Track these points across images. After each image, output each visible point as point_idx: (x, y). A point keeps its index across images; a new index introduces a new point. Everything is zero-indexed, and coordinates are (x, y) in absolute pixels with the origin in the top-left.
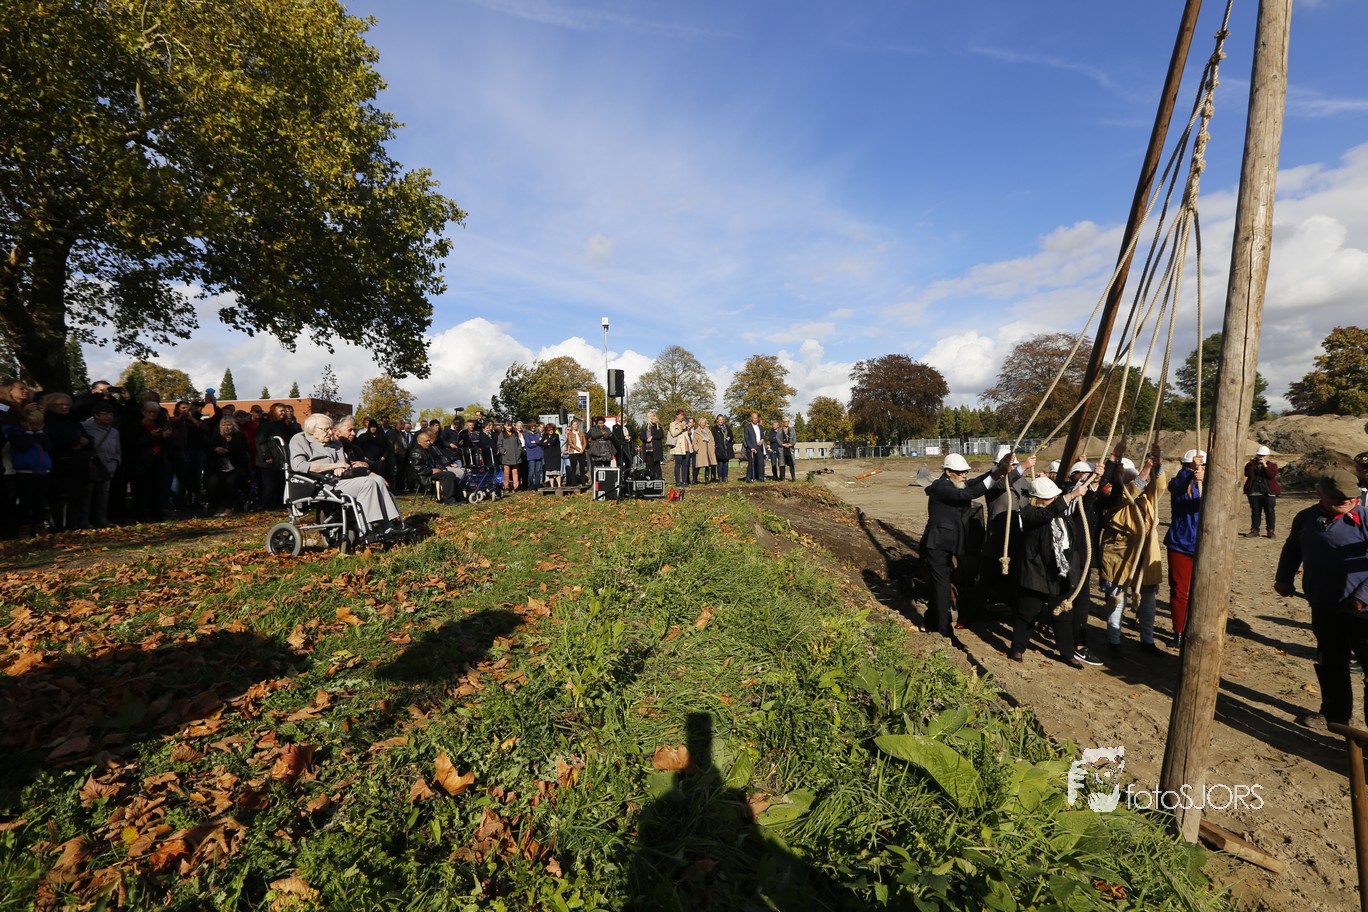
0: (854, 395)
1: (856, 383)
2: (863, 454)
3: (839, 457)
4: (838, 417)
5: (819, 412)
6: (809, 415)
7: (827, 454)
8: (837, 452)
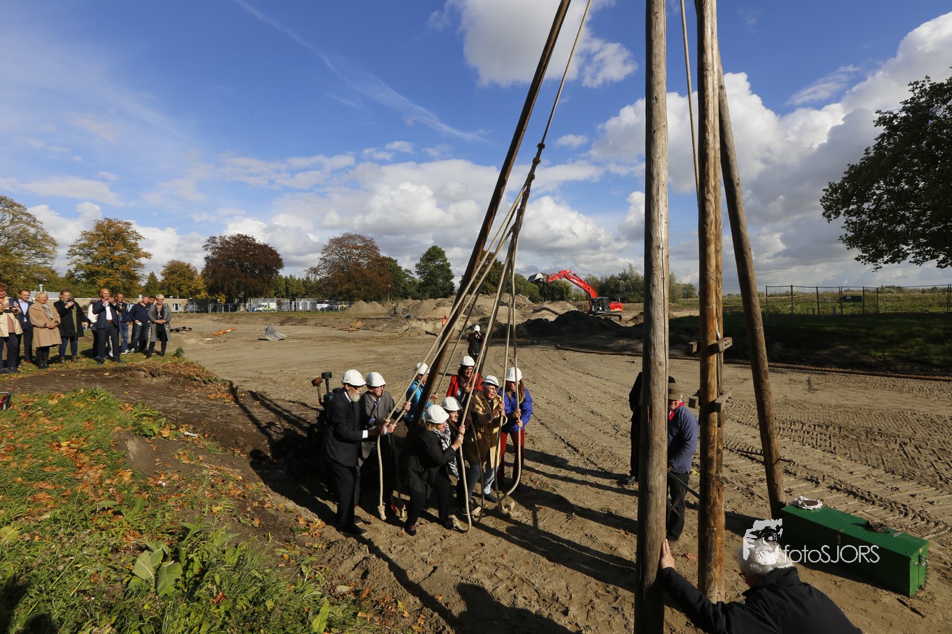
0: (208, 263)
1: (209, 253)
2: (214, 310)
3: (192, 312)
4: (191, 279)
5: (173, 273)
6: (163, 274)
7: (181, 309)
8: (190, 307)
